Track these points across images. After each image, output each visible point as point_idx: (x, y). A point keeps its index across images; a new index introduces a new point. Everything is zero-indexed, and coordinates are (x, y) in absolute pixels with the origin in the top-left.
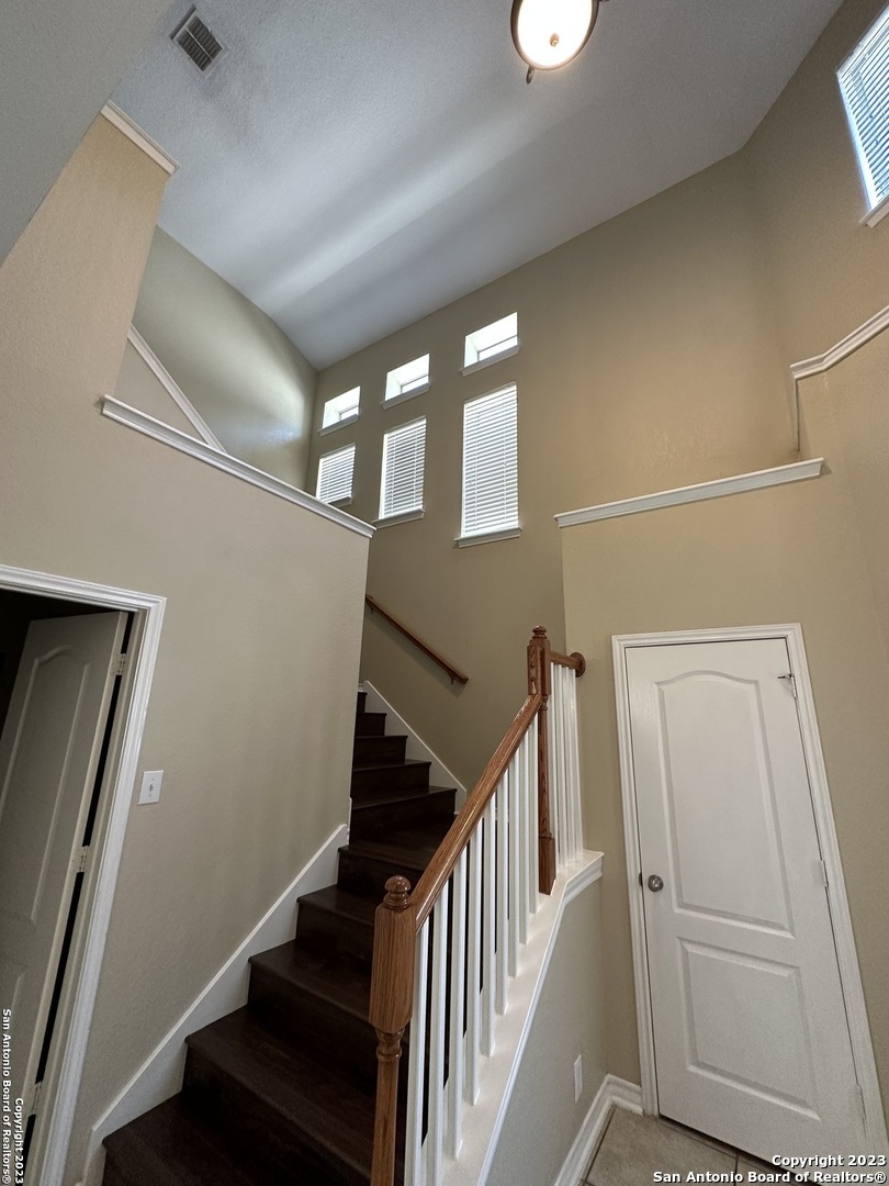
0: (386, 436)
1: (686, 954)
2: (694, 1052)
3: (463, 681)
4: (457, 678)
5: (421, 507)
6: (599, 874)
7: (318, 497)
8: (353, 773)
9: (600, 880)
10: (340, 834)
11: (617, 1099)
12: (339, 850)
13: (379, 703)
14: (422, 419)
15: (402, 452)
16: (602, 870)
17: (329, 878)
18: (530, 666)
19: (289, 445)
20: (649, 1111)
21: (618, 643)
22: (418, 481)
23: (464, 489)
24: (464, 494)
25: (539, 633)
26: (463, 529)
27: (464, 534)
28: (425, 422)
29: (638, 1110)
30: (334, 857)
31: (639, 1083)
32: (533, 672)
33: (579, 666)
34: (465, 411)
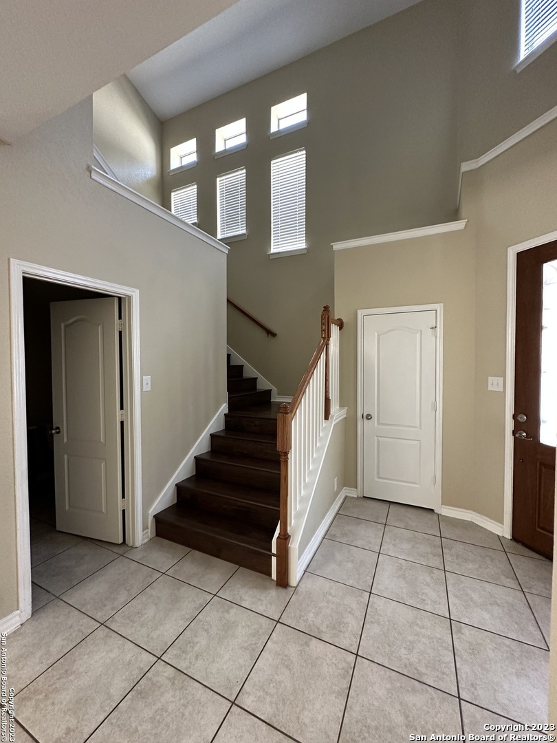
0: (218, 179)
1: (378, 441)
2: (378, 473)
3: (274, 335)
4: (271, 333)
5: (244, 231)
6: (345, 416)
7: (173, 212)
8: (229, 398)
9: (345, 418)
10: (224, 408)
11: (347, 494)
12: (225, 414)
13: (239, 360)
14: (243, 169)
15: (229, 191)
16: (347, 414)
17: (221, 427)
18: (323, 324)
19: (149, 181)
20: (360, 496)
21: (360, 313)
22: (242, 214)
23: (272, 221)
24: (272, 224)
25: (326, 308)
26: (272, 247)
27: (273, 251)
28: (245, 171)
29: (356, 496)
30: (223, 419)
31: (357, 488)
32: (324, 327)
33: (341, 325)
34: (272, 166)
